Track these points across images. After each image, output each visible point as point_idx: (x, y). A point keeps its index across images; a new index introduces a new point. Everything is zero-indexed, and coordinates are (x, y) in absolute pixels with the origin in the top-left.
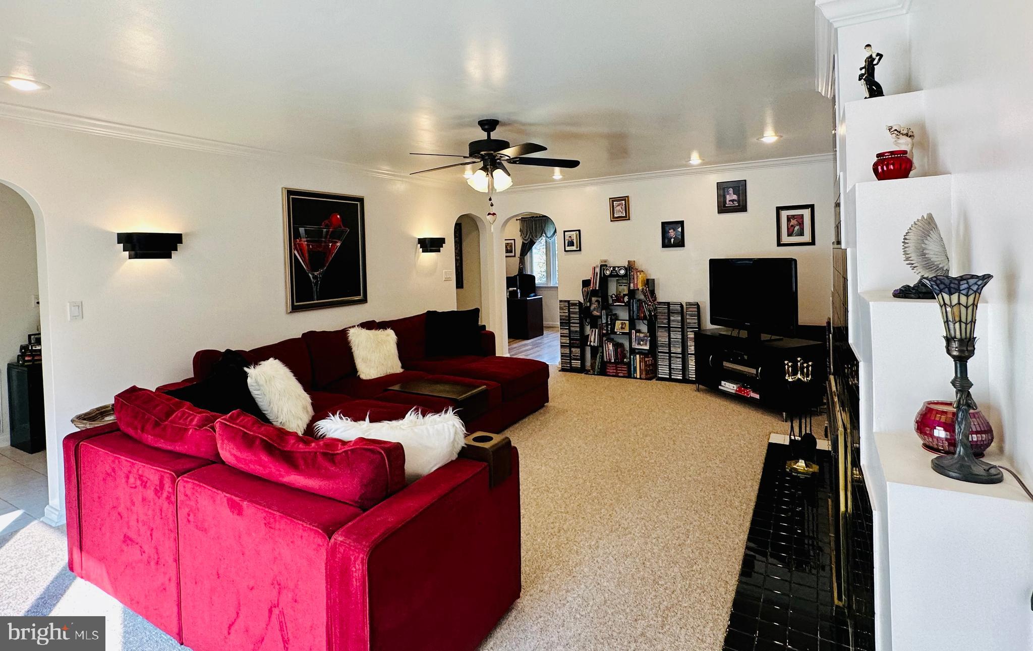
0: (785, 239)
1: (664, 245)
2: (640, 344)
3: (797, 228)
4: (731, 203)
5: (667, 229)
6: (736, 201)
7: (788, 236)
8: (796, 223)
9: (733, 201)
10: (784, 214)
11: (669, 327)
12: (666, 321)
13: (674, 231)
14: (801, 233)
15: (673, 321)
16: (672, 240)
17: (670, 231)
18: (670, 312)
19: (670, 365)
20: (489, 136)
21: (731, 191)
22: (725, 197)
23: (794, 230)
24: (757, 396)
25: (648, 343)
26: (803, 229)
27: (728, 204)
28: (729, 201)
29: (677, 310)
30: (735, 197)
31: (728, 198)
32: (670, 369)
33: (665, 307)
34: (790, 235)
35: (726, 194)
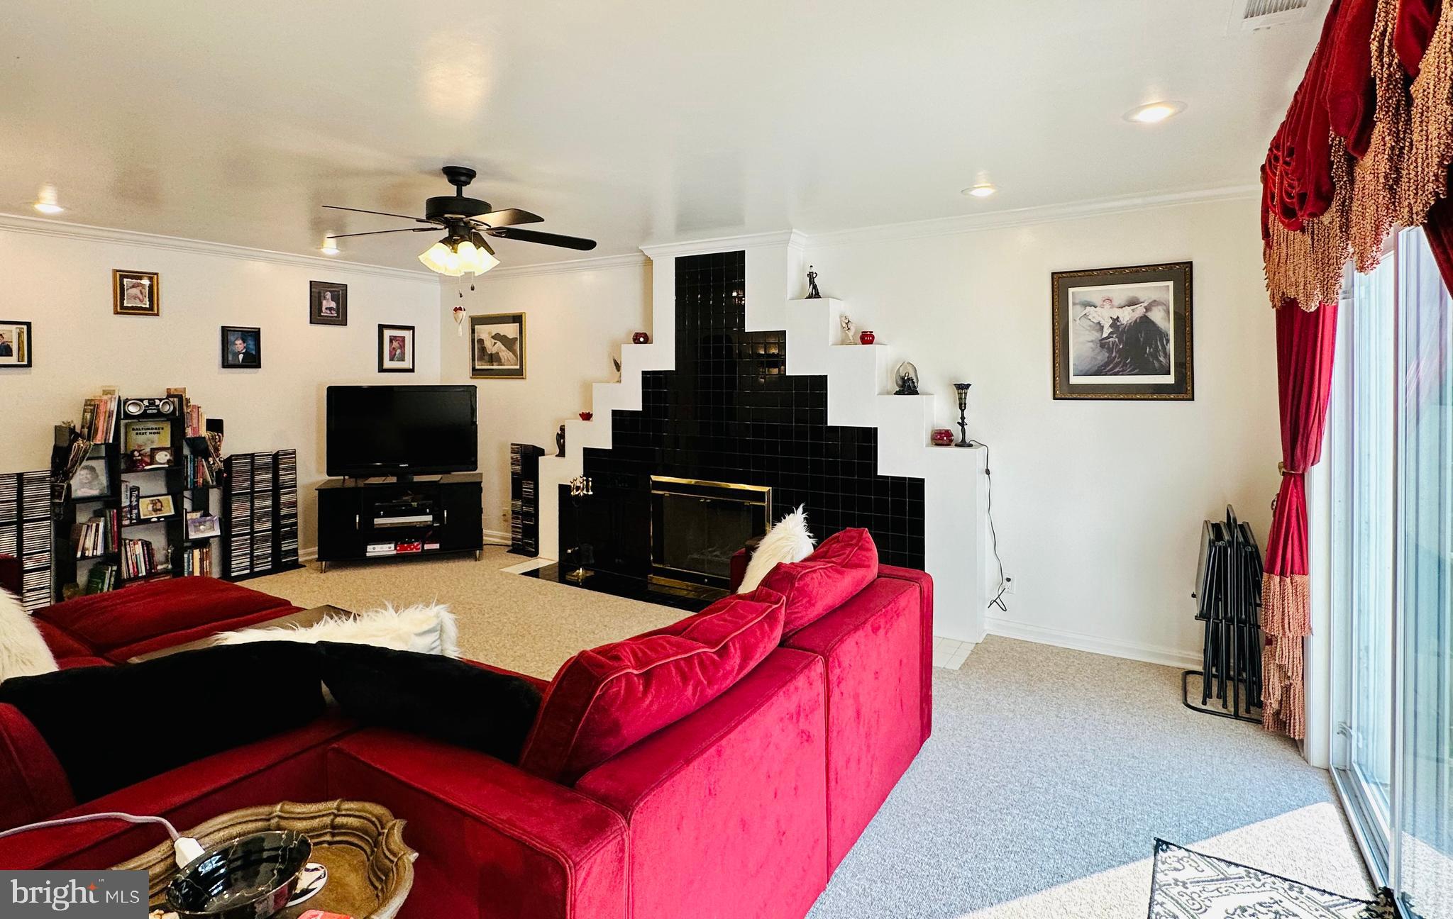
0: (388, 364)
1: (226, 364)
2: (199, 530)
3: (398, 351)
4: (329, 312)
5: (231, 338)
6: (334, 309)
7: (390, 360)
8: (398, 345)
9: (330, 309)
10: (388, 333)
11: (253, 492)
12: (247, 484)
13: (244, 342)
14: (402, 359)
15: (259, 482)
16: (241, 356)
17: (237, 342)
18: (254, 469)
19: (251, 553)
20: (459, 191)
21: (329, 295)
22: (320, 304)
23: (395, 354)
24: (437, 546)
25: (217, 526)
26: (404, 354)
27: (325, 312)
28: (326, 309)
29: (266, 463)
30: (333, 305)
31: (325, 304)
32: (252, 557)
33: (246, 463)
34: (392, 359)
35: (322, 298)
